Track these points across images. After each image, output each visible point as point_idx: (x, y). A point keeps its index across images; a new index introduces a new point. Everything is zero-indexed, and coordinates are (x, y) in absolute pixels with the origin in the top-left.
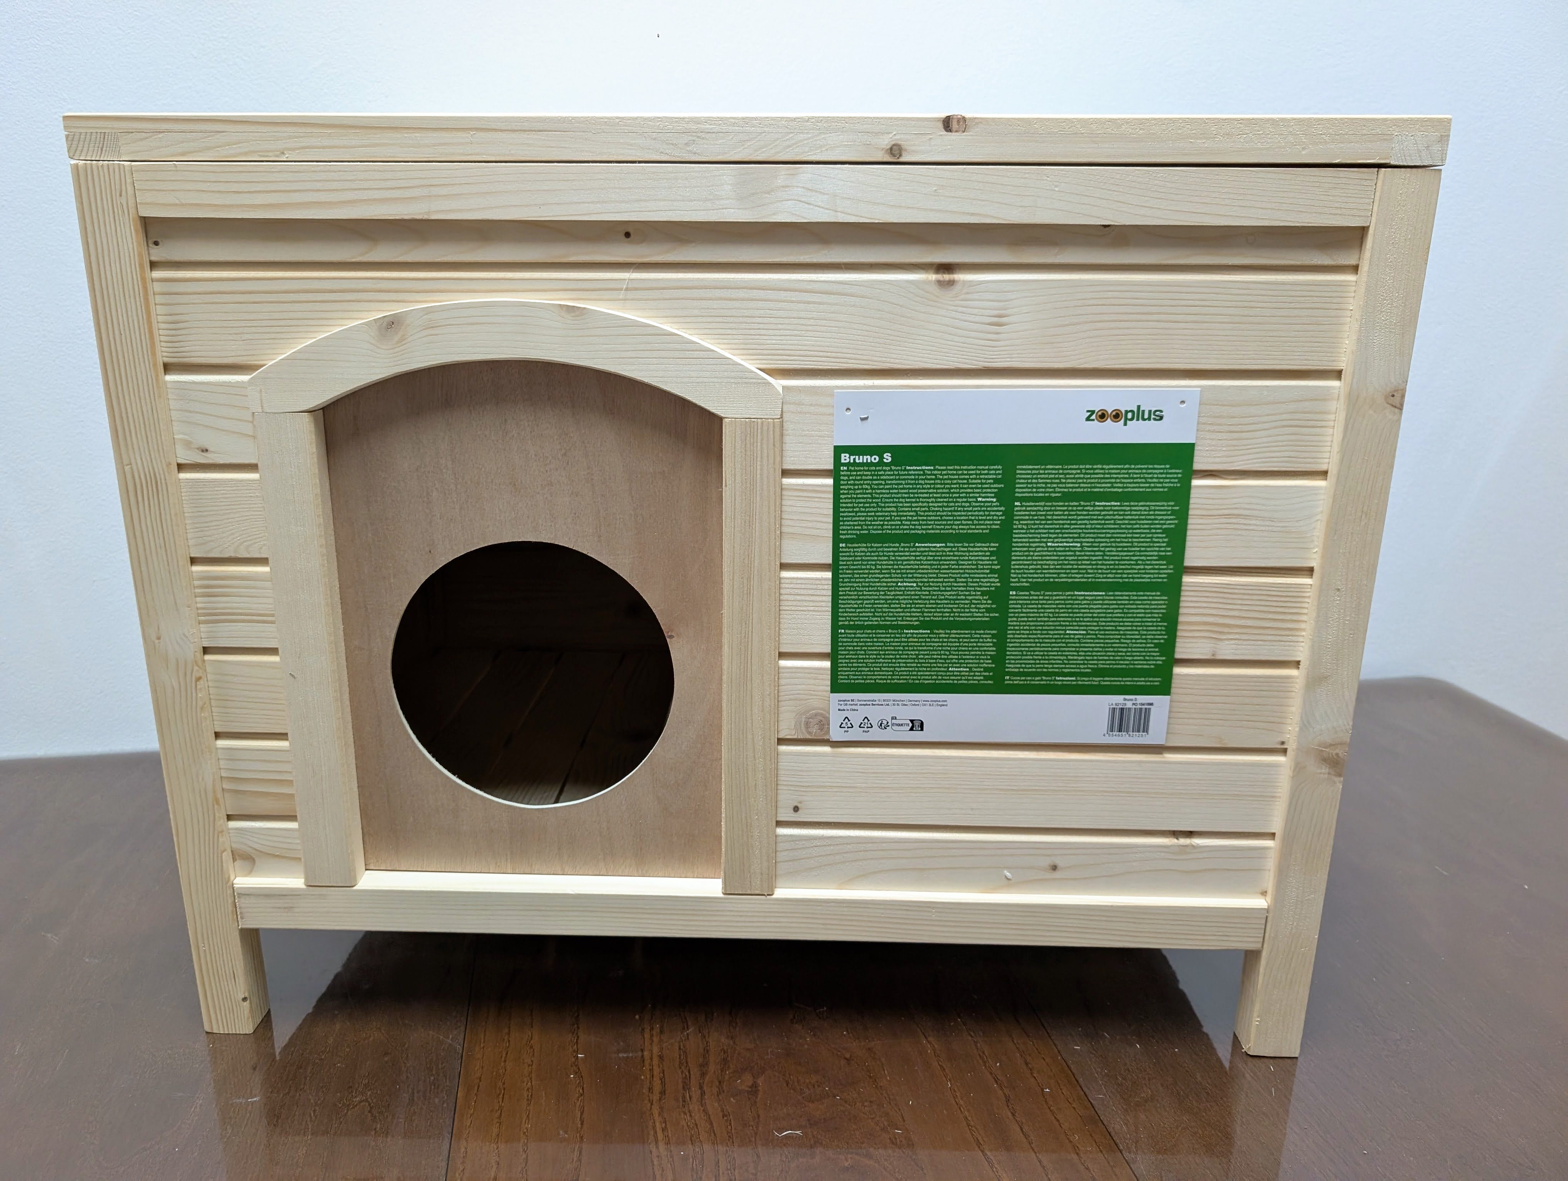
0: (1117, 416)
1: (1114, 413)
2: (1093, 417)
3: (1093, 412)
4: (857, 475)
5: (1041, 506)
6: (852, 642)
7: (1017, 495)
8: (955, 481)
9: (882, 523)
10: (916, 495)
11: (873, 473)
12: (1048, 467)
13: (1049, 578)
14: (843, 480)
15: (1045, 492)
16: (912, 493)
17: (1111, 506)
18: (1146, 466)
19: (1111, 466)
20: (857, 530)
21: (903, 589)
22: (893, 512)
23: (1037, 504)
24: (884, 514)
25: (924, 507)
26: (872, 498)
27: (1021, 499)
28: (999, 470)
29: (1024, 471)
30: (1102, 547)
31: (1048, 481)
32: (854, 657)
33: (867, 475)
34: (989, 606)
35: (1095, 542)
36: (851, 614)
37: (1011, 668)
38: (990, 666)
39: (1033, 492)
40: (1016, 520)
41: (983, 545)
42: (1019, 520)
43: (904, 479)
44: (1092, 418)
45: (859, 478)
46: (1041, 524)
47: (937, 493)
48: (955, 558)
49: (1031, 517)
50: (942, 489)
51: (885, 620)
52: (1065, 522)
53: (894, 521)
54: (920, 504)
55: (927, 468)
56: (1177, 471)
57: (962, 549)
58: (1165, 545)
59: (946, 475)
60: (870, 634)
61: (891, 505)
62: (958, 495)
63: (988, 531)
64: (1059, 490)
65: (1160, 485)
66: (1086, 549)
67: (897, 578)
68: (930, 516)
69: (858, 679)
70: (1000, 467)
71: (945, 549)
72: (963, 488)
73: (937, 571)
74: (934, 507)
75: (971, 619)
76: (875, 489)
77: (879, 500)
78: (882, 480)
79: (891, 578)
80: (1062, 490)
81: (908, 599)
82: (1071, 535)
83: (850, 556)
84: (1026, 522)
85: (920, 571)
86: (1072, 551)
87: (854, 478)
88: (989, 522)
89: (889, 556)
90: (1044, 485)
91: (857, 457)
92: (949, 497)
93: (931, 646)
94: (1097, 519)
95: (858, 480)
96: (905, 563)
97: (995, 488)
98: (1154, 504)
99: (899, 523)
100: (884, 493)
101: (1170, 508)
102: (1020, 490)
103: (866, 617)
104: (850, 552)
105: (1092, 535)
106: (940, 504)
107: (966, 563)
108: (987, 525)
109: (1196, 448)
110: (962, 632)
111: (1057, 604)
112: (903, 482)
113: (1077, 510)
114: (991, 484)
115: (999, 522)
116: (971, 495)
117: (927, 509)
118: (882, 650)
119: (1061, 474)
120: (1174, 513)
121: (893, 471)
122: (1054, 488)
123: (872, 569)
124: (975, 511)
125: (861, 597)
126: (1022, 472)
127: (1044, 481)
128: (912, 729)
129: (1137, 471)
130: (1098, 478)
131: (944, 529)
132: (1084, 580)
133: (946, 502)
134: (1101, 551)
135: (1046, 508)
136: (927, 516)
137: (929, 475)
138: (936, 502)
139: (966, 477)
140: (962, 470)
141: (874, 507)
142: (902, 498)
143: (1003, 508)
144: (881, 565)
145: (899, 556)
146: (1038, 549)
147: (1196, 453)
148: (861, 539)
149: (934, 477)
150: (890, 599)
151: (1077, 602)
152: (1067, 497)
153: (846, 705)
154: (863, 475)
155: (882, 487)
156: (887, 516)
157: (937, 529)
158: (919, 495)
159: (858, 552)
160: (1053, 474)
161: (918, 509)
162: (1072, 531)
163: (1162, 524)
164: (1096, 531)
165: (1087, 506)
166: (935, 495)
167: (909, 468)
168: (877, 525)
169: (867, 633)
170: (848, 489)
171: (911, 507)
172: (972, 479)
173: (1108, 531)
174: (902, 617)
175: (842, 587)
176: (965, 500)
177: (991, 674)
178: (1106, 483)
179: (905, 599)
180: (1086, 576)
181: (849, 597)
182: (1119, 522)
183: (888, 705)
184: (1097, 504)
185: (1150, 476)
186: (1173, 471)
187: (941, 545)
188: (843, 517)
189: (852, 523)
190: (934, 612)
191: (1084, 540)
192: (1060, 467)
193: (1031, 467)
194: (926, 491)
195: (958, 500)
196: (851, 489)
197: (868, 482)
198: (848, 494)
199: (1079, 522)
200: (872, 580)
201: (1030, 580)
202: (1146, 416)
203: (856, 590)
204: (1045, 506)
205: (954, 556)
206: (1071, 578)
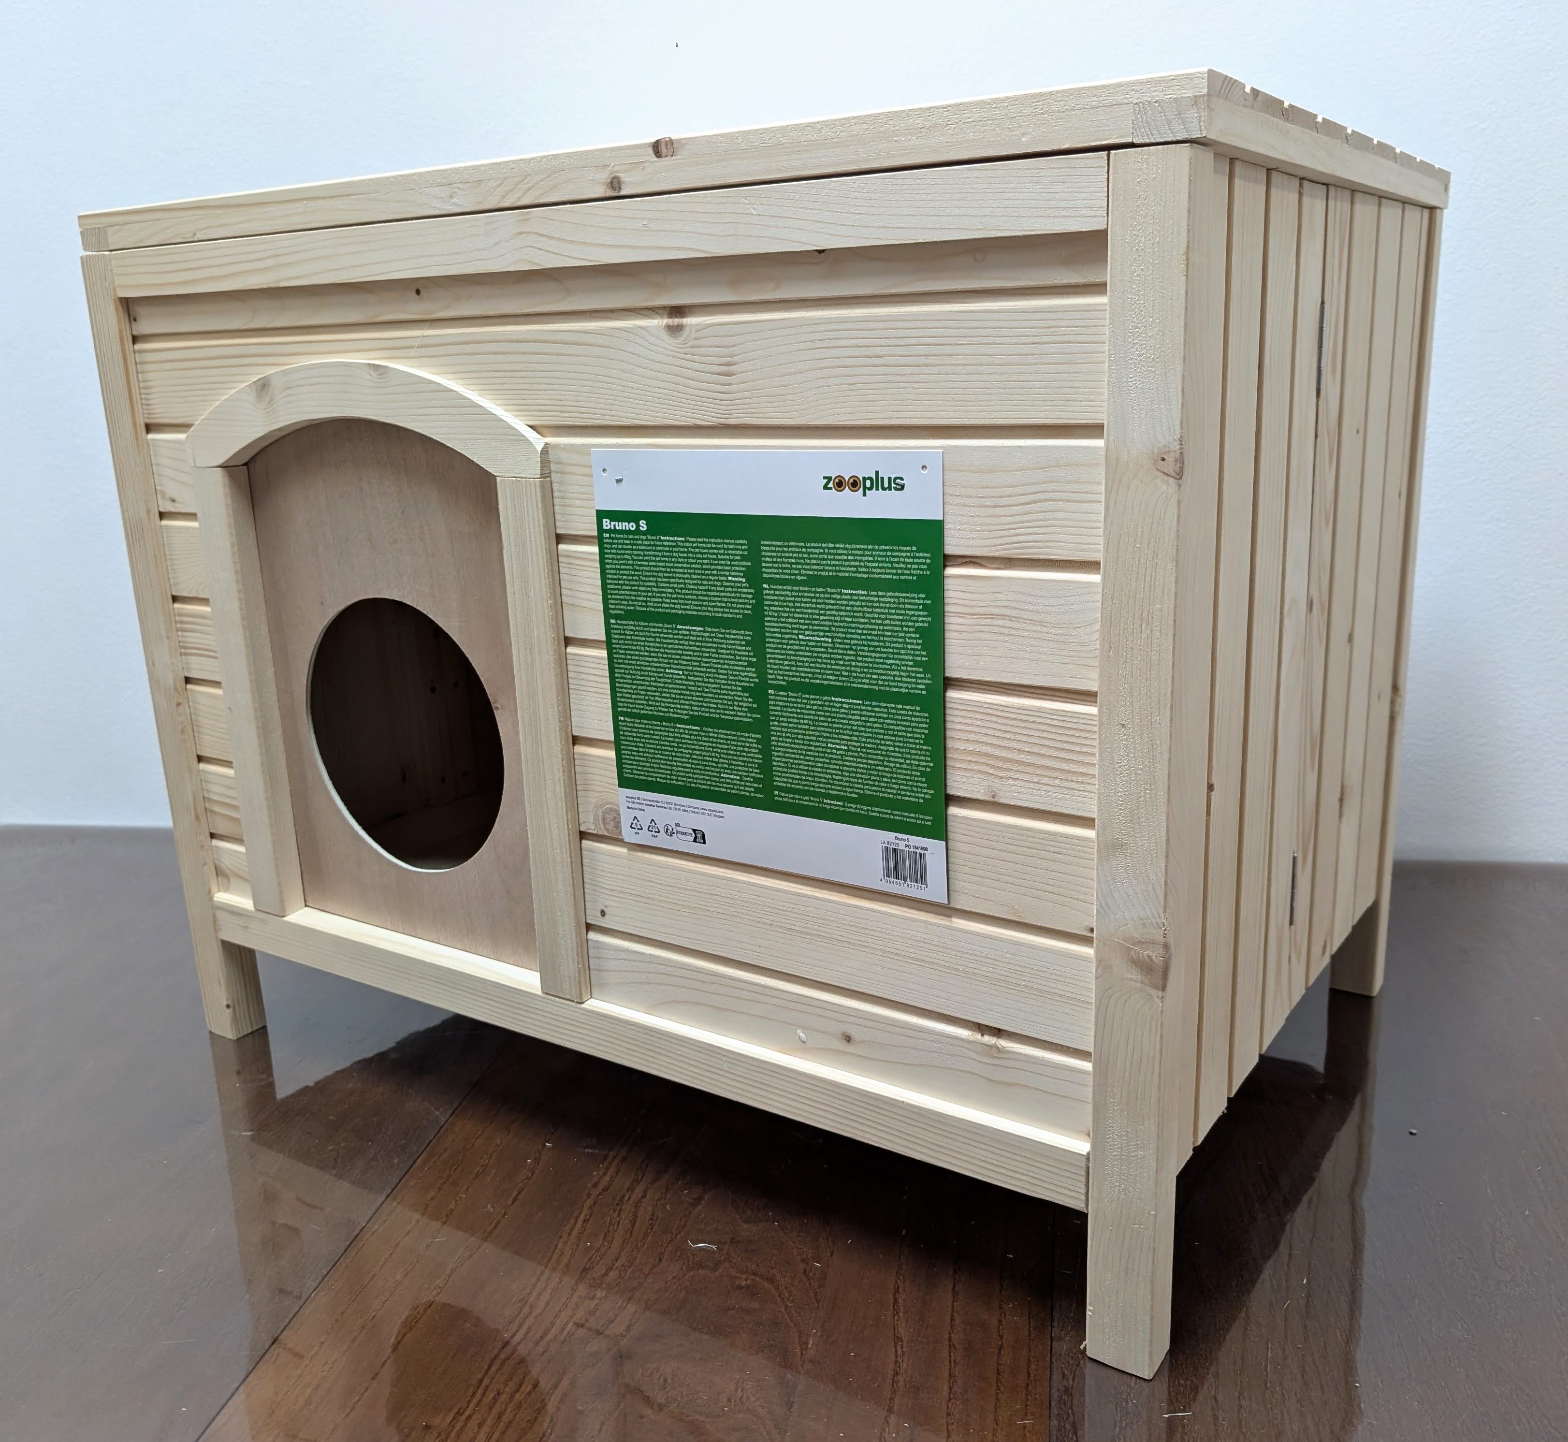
0: (854, 484)
1: (851, 481)
2: (831, 485)
3: (829, 479)
4: (618, 544)
5: (789, 590)
6: (632, 732)
7: (764, 575)
8: (706, 556)
9: (645, 599)
10: (672, 570)
11: (631, 542)
12: (791, 543)
13: (805, 678)
14: (607, 549)
15: (791, 574)
16: (668, 567)
17: (858, 595)
18: (890, 548)
19: (854, 546)
20: (624, 605)
21: (672, 676)
22: (654, 587)
23: (785, 588)
24: (646, 589)
25: (681, 584)
26: (634, 571)
27: (770, 581)
28: (744, 545)
29: (769, 547)
30: (854, 645)
31: (793, 560)
32: (634, 749)
33: (627, 544)
34: (750, 705)
35: (846, 638)
36: (628, 701)
37: (779, 782)
38: (758, 777)
39: (779, 574)
40: (767, 605)
41: (739, 632)
42: (769, 606)
43: (660, 551)
44: (829, 486)
45: (620, 547)
46: (790, 612)
47: (690, 568)
48: (714, 646)
49: (780, 604)
50: (695, 564)
51: (658, 711)
52: (814, 611)
53: (655, 598)
54: (677, 580)
55: (680, 539)
56: (926, 555)
57: (720, 636)
58: (919, 647)
59: (697, 548)
60: (646, 725)
61: (652, 579)
62: (709, 572)
63: (741, 616)
64: (805, 572)
65: (908, 572)
66: (838, 646)
67: (665, 663)
68: (688, 595)
69: (639, 776)
70: (745, 542)
71: (704, 635)
72: (714, 564)
73: (699, 659)
74: (690, 584)
75: (736, 719)
76: (637, 561)
77: (641, 573)
78: (641, 550)
79: (660, 663)
80: (807, 572)
81: (676, 689)
82: (821, 628)
83: (621, 635)
84: (776, 608)
85: (684, 658)
86: (824, 647)
87: (616, 547)
88: (741, 606)
89: (655, 638)
90: (789, 566)
91: (617, 523)
92: (702, 575)
93: (702, 746)
94: (846, 611)
95: (620, 550)
96: (670, 647)
97: (743, 566)
98: (904, 595)
99: (662, 601)
100: (646, 566)
101: (921, 602)
102: (768, 570)
103: (641, 705)
104: (620, 629)
105: (842, 630)
106: (694, 582)
107: (725, 652)
108: (739, 609)
109: (945, 526)
110: (729, 733)
111: (815, 710)
112: (660, 554)
113: (824, 598)
114: (739, 561)
115: (751, 607)
116: (722, 573)
117: (684, 587)
118: (659, 745)
119: (804, 553)
120: (925, 607)
121: (649, 541)
122: (799, 569)
123: (641, 651)
124: (727, 592)
125: (635, 682)
126: (766, 548)
127: (789, 560)
128: (695, 841)
129: (881, 553)
130: (842, 560)
131: (700, 611)
132: (840, 684)
133: (699, 580)
134: (853, 650)
135: (793, 593)
136: (684, 594)
137: (683, 547)
138: (691, 579)
139: (715, 551)
140: (711, 543)
141: (638, 581)
142: (661, 572)
143: (752, 591)
144: (649, 647)
145: (665, 638)
146: (790, 642)
147: (946, 533)
148: (628, 616)
149: (687, 550)
150: (660, 687)
151: (835, 710)
152: (814, 581)
153: (633, 802)
154: (624, 544)
155: (641, 558)
156: (649, 592)
157: (695, 610)
158: (675, 570)
159: (627, 630)
160: (796, 552)
161: (676, 586)
162: (822, 623)
163: (914, 621)
164: (845, 624)
165: (834, 593)
166: (690, 571)
167: (664, 538)
168: (642, 602)
169: (643, 724)
170: (612, 559)
171: (669, 583)
172: (721, 554)
173: (858, 625)
174: (674, 709)
175: (617, 671)
176: (717, 578)
177: (761, 787)
178: (851, 566)
179: (674, 689)
180: (841, 678)
181: (625, 681)
182: (868, 615)
183: (670, 808)
184: (844, 591)
185: (896, 560)
186: (921, 555)
187: (699, 629)
188: (612, 590)
189: (619, 598)
190: (701, 707)
191: (835, 635)
192: (803, 544)
193: (774, 543)
194: (680, 565)
195: (710, 577)
196: (614, 559)
197: (629, 552)
198: (615, 565)
199: (828, 612)
200: (643, 664)
201: (787, 678)
202: (886, 485)
203: (630, 674)
204: (793, 590)
205: (713, 642)
206: (826, 679)
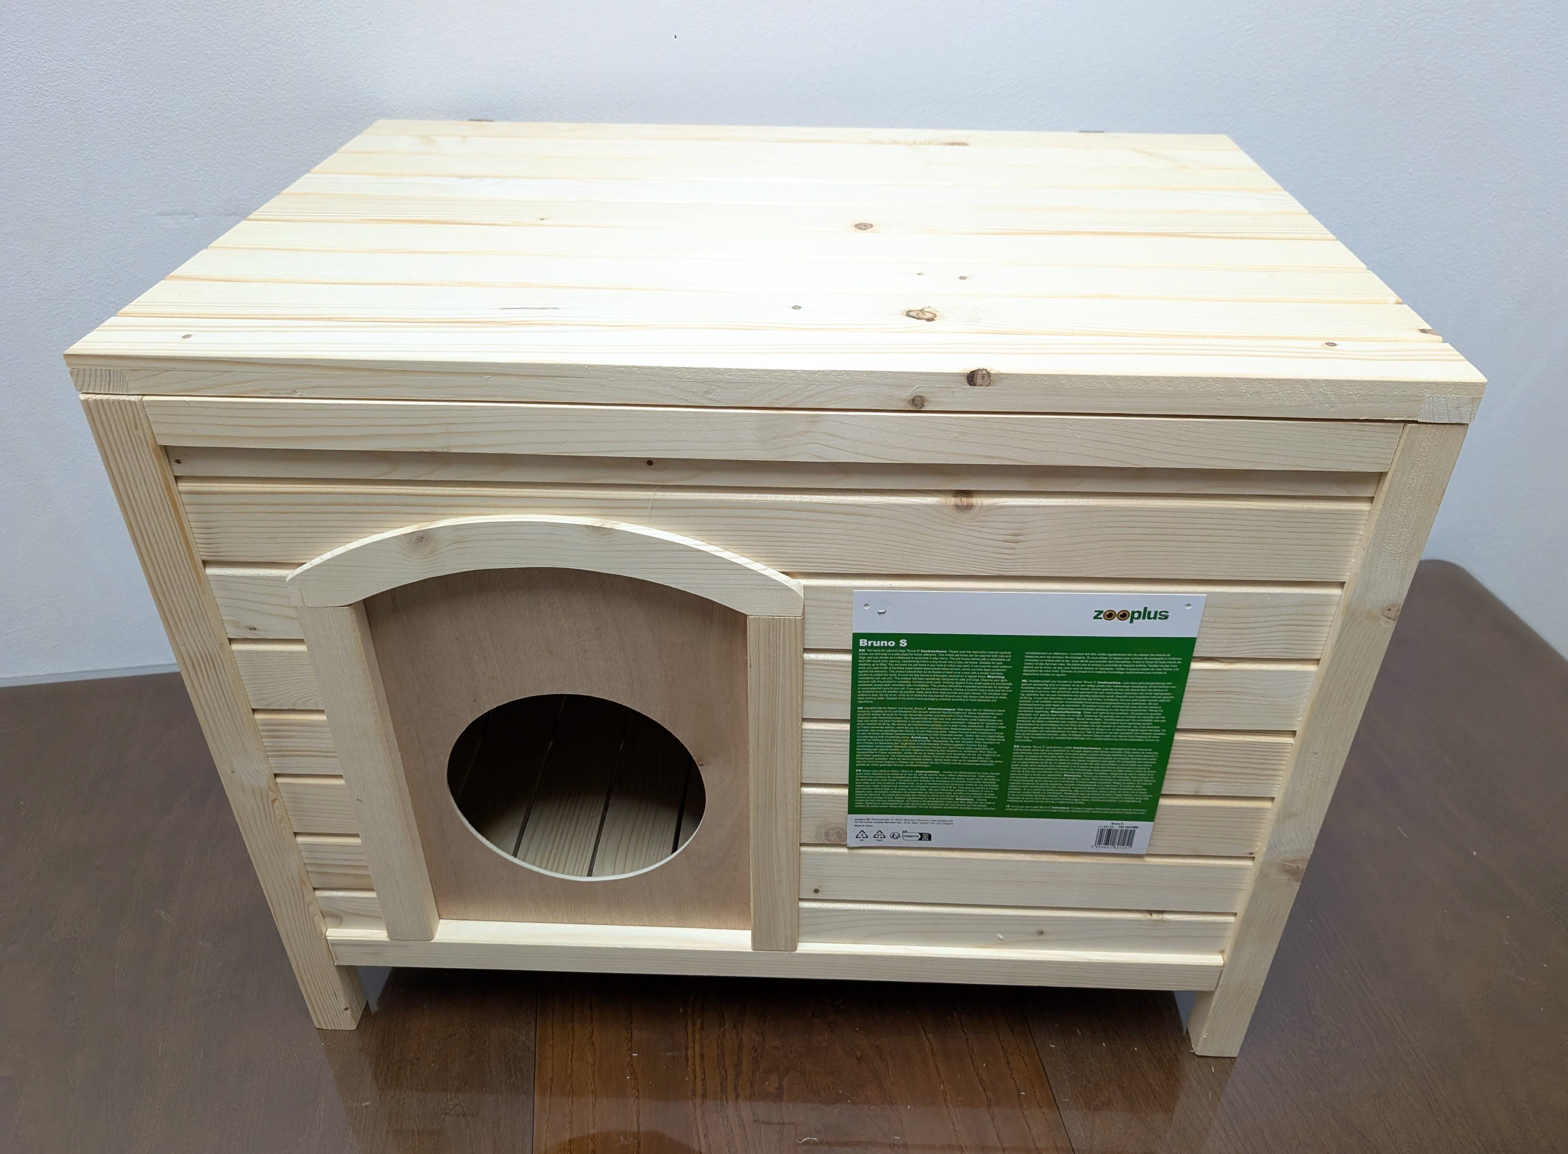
0: (1123, 615)
1: (1121, 613)
2: (1101, 616)
3: (1101, 612)
4: (874, 656)
5: (1047, 683)
6: (868, 778)
7: (1024, 674)
8: (967, 663)
9: (897, 692)
10: (930, 672)
11: (890, 654)
12: (1055, 654)
13: (1051, 736)
14: (862, 659)
15: (1051, 673)
16: (925, 670)
17: (1112, 685)
18: (1148, 655)
19: (1116, 655)
20: (874, 697)
21: (916, 741)
22: (908, 684)
23: (1043, 681)
24: (899, 685)
25: (938, 681)
26: (889, 673)
27: (1028, 678)
28: (1008, 655)
29: (1031, 657)
30: (1102, 715)
31: (1054, 664)
32: (869, 789)
33: (884, 656)
34: (994, 755)
35: (1095, 711)
36: (867, 759)
37: (1011, 799)
38: (992, 797)
39: (1039, 673)
40: (1022, 693)
41: (991, 711)
42: (1025, 693)
43: (919, 660)
44: (1099, 617)
45: (876, 658)
46: (1045, 697)
47: (949, 671)
48: (965, 720)
49: (1036, 691)
50: (955, 668)
51: (899, 763)
52: (1068, 695)
53: (908, 690)
54: (933, 679)
55: (940, 652)
56: (1178, 659)
57: (972, 713)
58: (1160, 714)
59: (958, 657)
60: (884, 773)
61: (906, 678)
62: (969, 673)
63: (996, 701)
64: (1064, 671)
65: (1160, 669)
66: (1087, 716)
67: (910, 733)
68: (942, 688)
69: (873, 805)
70: (1009, 653)
71: (956, 713)
72: (973, 668)
73: (947, 729)
74: (946, 681)
75: (977, 764)
76: (891, 667)
77: (895, 675)
78: (898, 660)
79: (905, 732)
80: (1067, 672)
81: (920, 749)
82: (1073, 706)
83: (867, 716)
84: (1031, 695)
85: (932, 728)
86: (1073, 717)
87: (871, 658)
88: (997, 694)
89: (903, 717)
90: (1050, 668)
91: (875, 642)
92: (961, 674)
93: (940, 783)
94: (1098, 695)
95: (876, 660)
96: (917, 722)
97: (1003, 669)
98: (1153, 683)
99: (914, 692)
100: (900, 670)
101: (1168, 687)
102: (1028, 671)
103: (881, 760)
104: (868, 713)
105: (1093, 706)
106: (951, 680)
107: (975, 723)
108: (995, 696)
109: (1197, 640)
110: (969, 773)
111: (1056, 755)
112: (918, 662)
113: (1080, 687)
114: (1000, 665)
115: (1006, 694)
116: (981, 673)
117: (940, 683)
118: (895, 785)
119: (1067, 659)
120: (1170, 690)
121: (909, 653)
122: (1060, 670)
123: (887, 726)
124: (984, 685)
125: (877, 746)
126: (1030, 657)
127: (1051, 664)
128: (921, 839)
129: (1139, 659)
130: (1102, 664)
131: (955, 698)
132: (1083, 739)
133: (957, 678)
134: (1100, 718)
135: (1050, 685)
136: (939, 688)
137: (942, 657)
138: (948, 678)
139: (977, 659)
140: (974, 654)
141: (890, 680)
142: (917, 673)
143: (1010, 684)
144: (896, 723)
145: (912, 717)
146: (1041, 715)
147: (1197, 644)
148: (877, 703)
149: (947, 659)
150: (903, 748)
151: (1075, 754)
152: (1071, 677)
153: (862, 822)
154: (880, 656)
155: (897, 665)
156: (902, 687)
157: (948, 698)
158: (933, 672)
159: (874, 713)
160: (1059, 659)
161: (931, 682)
162: (1074, 702)
163: (1159, 699)
164: (1096, 703)
165: (1090, 684)
166: (947, 672)
167: (924, 651)
168: (893, 694)
169: (881, 773)
170: (866, 666)
171: (925, 681)
172: (983, 661)
173: (1107, 703)
174: (915, 761)
175: (859, 738)
176: (976, 677)
177: (994, 803)
178: (1109, 667)
179: (917, 749)
180: (1084, 735)
181: (866, 746)
182: (1118, 697)
183: (900, 823)
184: (1099, 683)
185: (1151, 662)
186: (1174, 659)
187: (952, 709)
188: (861, 687)
189: (869, 692)
190: (944, 758)
191: (1085, 709)
192: (1067, 654)
193: (1038, 654)
194: (939, 669)
195: (969, 676)
196: (868, 666)
197: (885, 661)
198: (866, 670)
199: (1081, 696)
200: (887, 734)
201: (1034, 738)
202: (1152, 616)
203: (872, 741)
204: (1050, 683)
205: (963, 718)
206: (1071, 737)
